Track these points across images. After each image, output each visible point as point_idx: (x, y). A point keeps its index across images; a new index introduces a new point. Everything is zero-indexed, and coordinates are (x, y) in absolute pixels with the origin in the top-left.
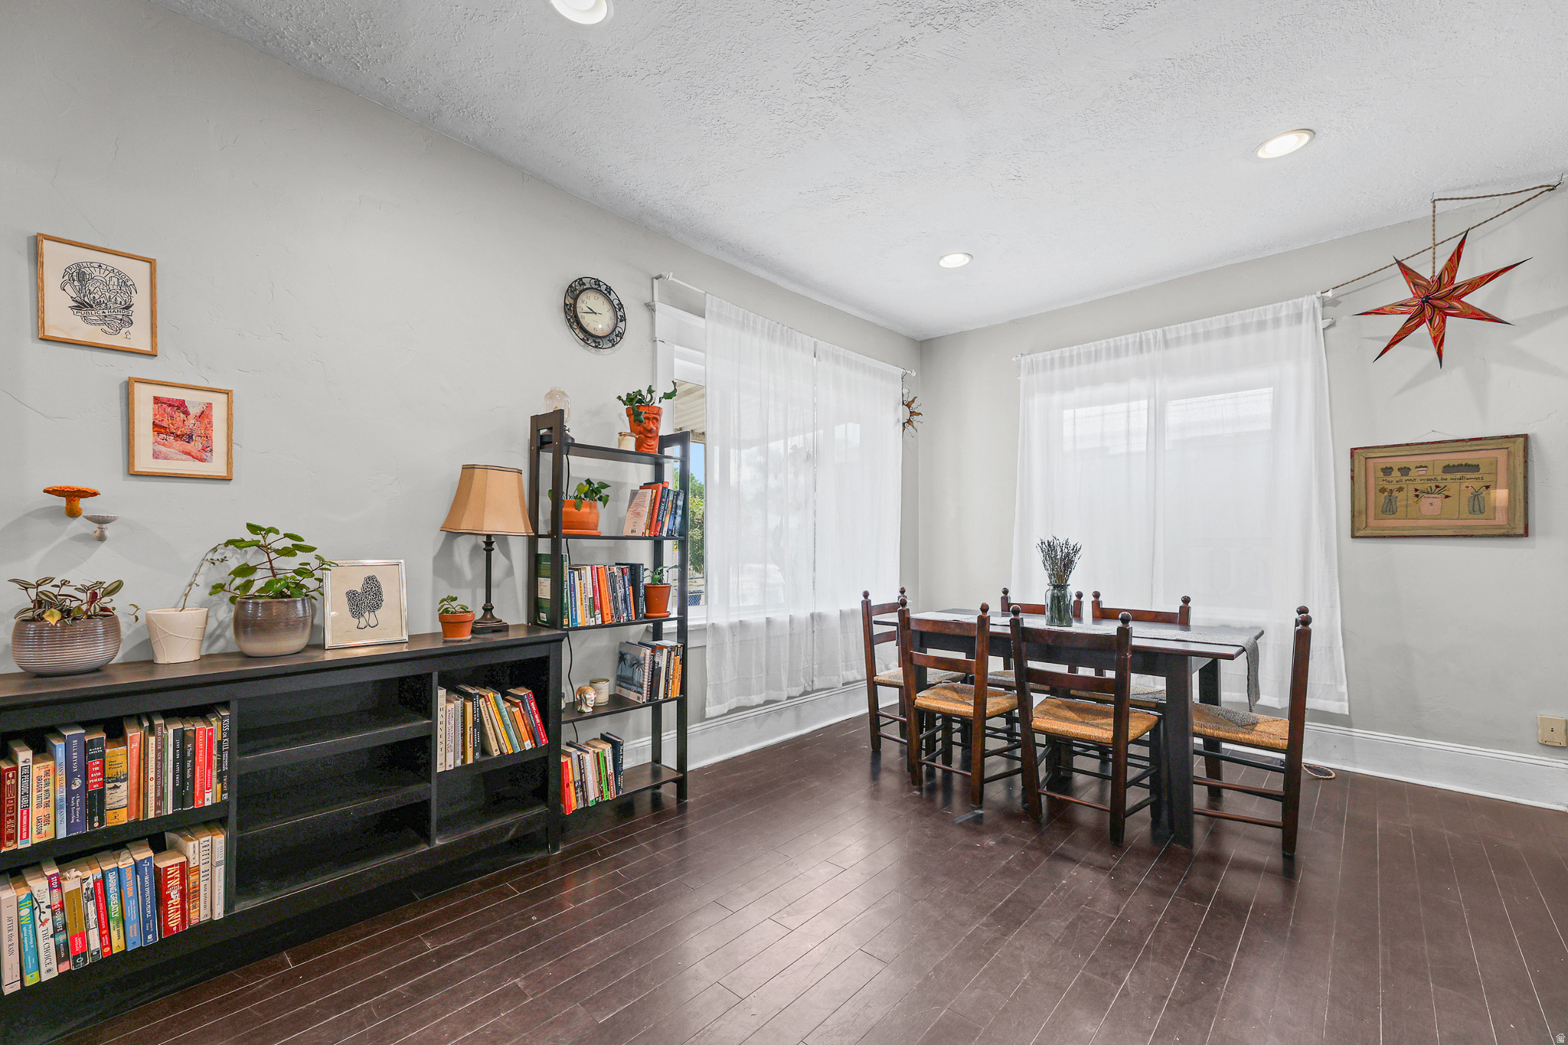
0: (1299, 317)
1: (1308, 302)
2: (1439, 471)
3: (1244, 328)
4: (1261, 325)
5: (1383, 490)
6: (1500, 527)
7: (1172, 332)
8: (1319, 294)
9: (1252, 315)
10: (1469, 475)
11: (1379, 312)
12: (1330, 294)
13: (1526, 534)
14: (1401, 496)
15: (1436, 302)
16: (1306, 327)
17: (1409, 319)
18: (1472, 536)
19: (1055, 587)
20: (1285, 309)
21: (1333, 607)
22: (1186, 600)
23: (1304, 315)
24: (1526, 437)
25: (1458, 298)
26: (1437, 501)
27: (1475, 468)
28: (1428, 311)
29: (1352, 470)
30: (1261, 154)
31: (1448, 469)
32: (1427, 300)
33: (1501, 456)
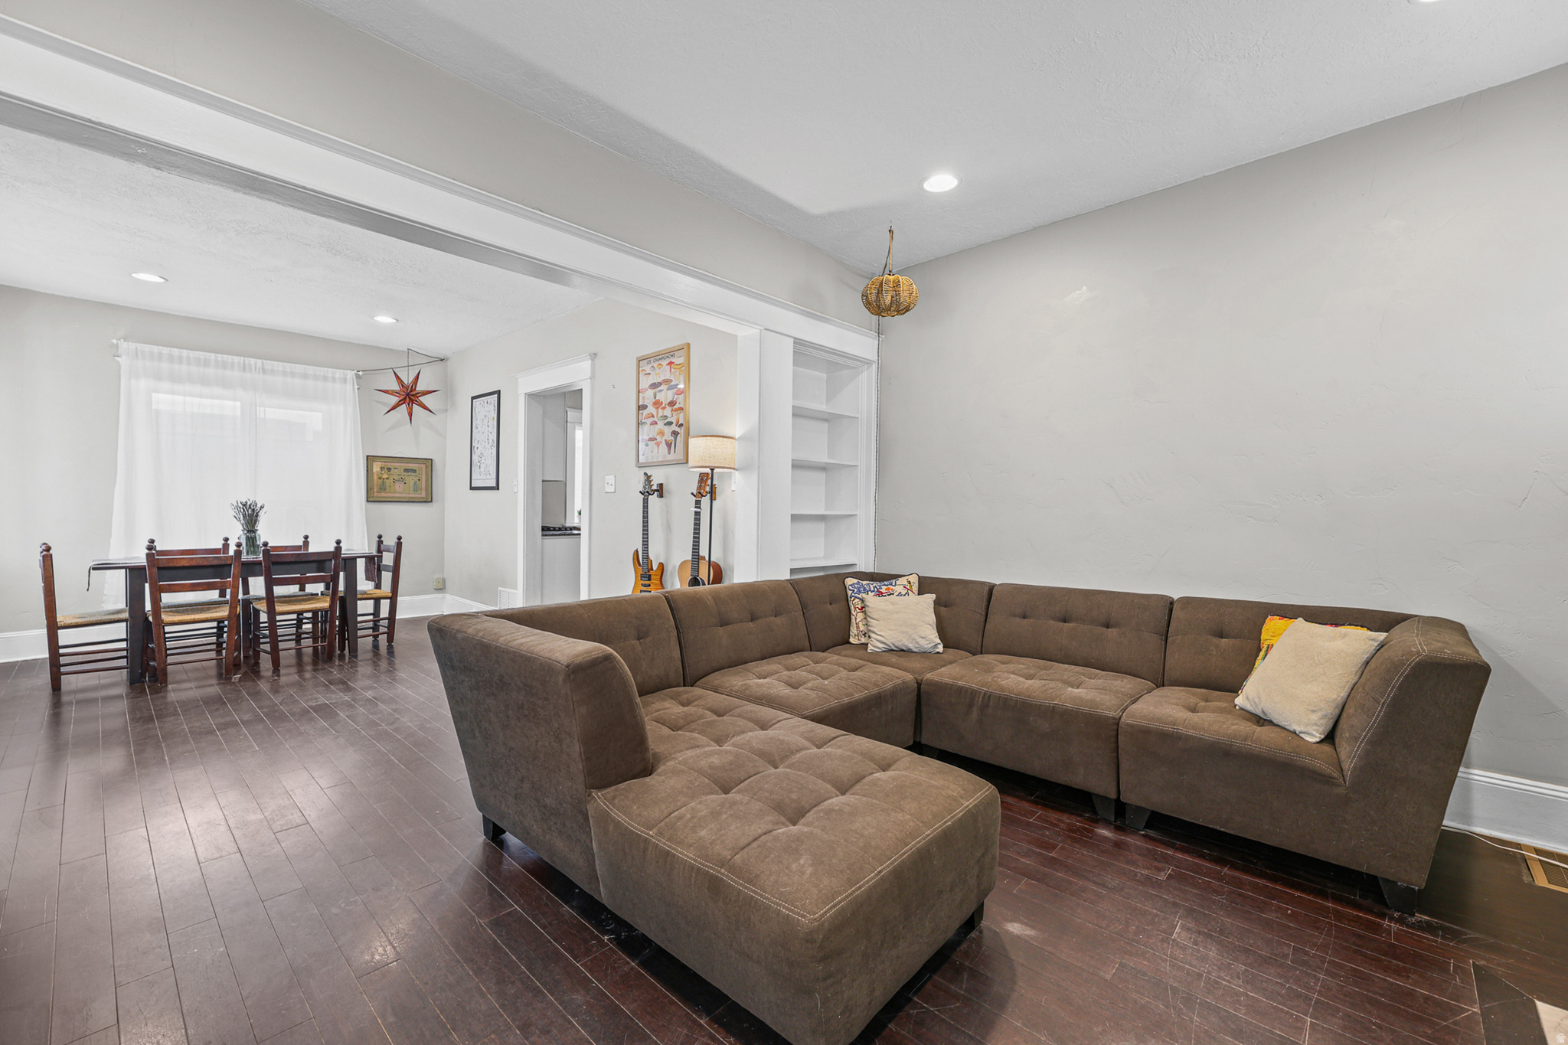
0: (345, 381)
1: (351, 374)
2: (402, 471)
3: (316, 377)
4: (325, 379)
5: (380, 478)
6: (423, 498)
7: (269, 364)
8: (355, 371)
9: (321, 371)
10: (413, 474)
11: (386, 392)
12: (361, 373)
13: (431, 501)
14: (387, 481)
15: (412, 397)
16: (349, 387)
17: (400, 401)
18: (414, 502)
19: (248, 531)
20: (339, 373)
21: (364, 537)
22: (306, 537)
23: (348, 380)
24: (431, 460)
25: (418, 397)
26: (402, 485)
27: (415, 471)
28: (408, 399)
29: (367, 467)
30: (375, 318)
31: (406, 470)
32: (408, 395)
33: (423, 466)
